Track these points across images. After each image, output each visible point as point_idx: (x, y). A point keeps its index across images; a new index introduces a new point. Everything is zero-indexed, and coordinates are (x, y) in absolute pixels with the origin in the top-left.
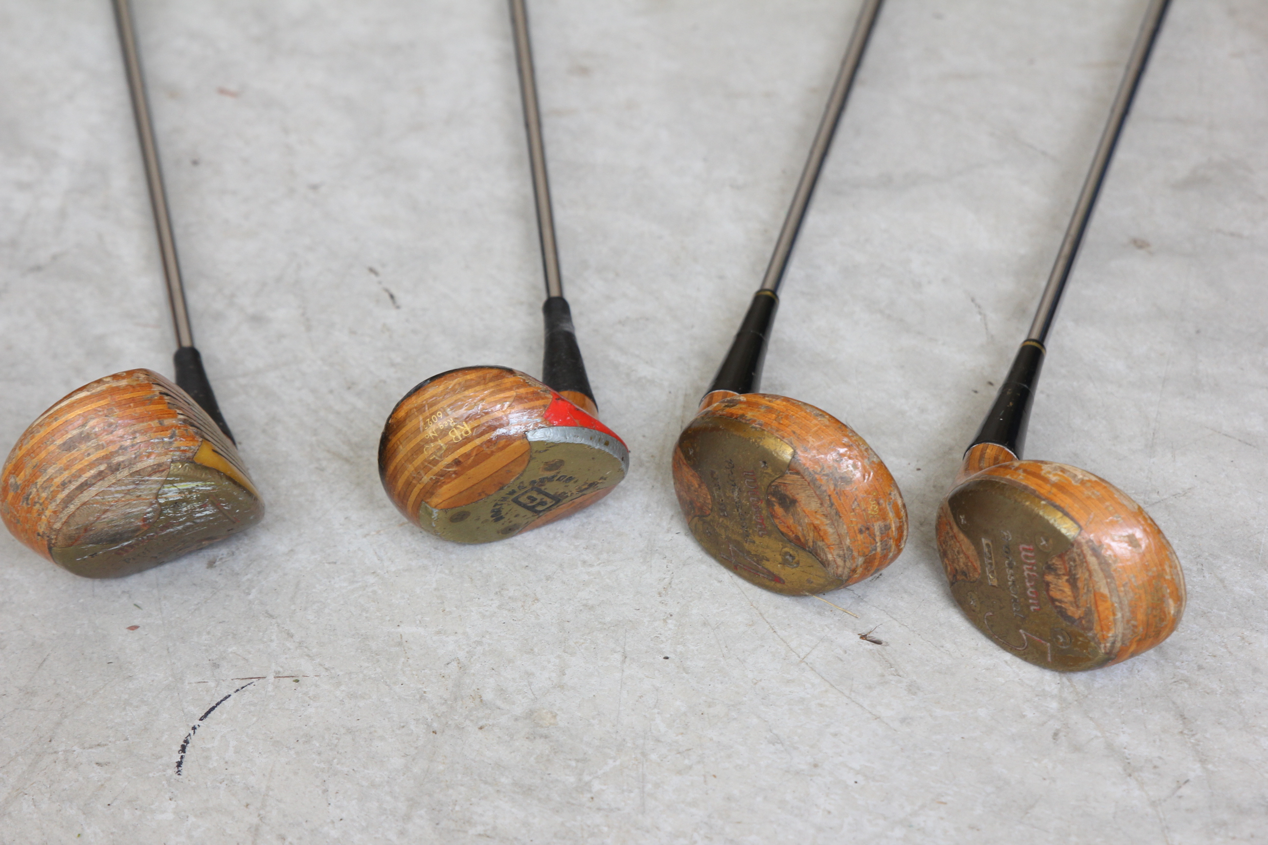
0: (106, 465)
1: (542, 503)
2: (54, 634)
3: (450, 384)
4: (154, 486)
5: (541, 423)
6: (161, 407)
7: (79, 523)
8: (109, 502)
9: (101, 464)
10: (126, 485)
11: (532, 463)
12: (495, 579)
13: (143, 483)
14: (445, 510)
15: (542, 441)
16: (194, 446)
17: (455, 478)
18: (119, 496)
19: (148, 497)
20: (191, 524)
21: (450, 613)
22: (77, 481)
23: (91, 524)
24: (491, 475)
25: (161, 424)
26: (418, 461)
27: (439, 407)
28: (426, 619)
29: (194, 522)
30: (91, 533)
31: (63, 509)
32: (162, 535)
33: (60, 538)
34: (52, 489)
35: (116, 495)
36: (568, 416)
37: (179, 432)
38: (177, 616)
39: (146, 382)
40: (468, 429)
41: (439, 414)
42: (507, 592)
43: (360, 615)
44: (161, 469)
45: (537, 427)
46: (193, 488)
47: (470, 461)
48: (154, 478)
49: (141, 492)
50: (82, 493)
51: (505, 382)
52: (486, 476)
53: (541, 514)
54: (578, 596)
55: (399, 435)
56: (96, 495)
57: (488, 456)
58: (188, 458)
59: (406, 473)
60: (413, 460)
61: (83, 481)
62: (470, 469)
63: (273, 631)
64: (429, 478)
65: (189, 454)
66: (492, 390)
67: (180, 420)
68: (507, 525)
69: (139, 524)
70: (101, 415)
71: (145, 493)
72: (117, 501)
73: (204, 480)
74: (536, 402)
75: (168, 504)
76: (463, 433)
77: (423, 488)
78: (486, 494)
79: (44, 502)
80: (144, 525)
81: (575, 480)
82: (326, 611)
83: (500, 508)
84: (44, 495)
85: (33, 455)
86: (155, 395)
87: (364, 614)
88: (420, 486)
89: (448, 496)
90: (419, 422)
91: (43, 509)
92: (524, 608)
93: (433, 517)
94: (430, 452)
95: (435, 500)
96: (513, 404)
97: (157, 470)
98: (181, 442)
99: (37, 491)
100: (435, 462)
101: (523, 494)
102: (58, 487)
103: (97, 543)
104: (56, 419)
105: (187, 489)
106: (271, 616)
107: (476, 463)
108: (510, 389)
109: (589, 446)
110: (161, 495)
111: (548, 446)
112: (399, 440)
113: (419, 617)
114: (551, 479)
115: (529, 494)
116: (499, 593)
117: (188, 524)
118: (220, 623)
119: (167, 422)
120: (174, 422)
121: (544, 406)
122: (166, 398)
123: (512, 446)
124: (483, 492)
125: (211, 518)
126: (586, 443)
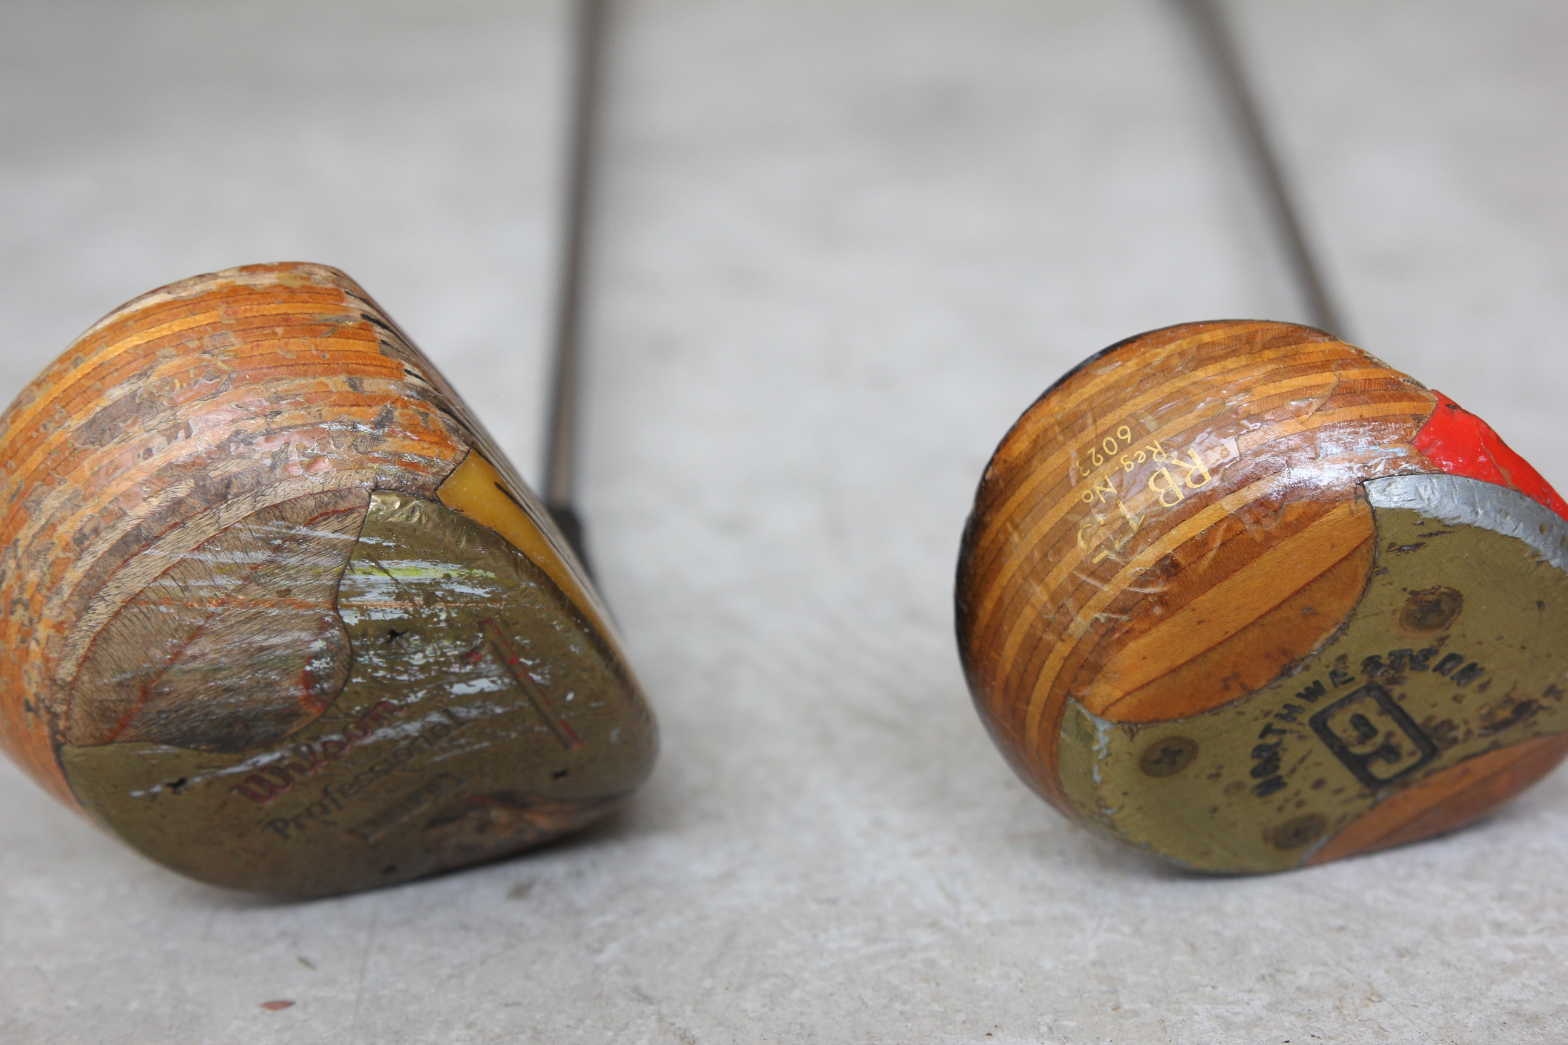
0: (191, 483)
1: (1389, 752)
2: (69, 1008)
3: (1155, 355)
4: (325, 561)
5: (1405, 459)
6: (359, 345)
7: (126, 666)
8: (201, 601)
9: (179, 480)
10: (245, 549)
11: (1378, 588)
12: (1256, 950)
13: (294, 546)
14: (1130, 727)
15: (1410, 511)
16: (443, 459)
17: (1161, 619)
18: (229, 583)
19: (311, 600)
20: (444, 720)
21: (1135, 1013)
22: (113, 527)
23: (159, 674)
24: (1262, 617)
25: (353, 386)
26: (1060, 573)
27: (1124, 415)
28: (1065, 1023)
29: (451, 716)
30: (162, 704)
31: (79, 616)
32: (365, 748)
33: (77, 713)
34: (51, 558)
35: (221, 581)
36: (1481, 454)
37: (402, 415)
38: (400, 986)
39: (330, 286)
40: (1204, 470)
41: (1124, 433)
42: (1291, 977)
43: (886, 1006)
44: (343, 505)
45: (1395, 470)
46: (436, 583)
47: (1205, 563)
48: (324, 532)
49: (289, 577)
50: (125, 563)
51: (1307, 351)
52: (1246, 618)
53: (1381, 795)
54: (1489, 994)
55: (1011, 504)
56: (165, 573)
57: (1255, 549)
58: (423, 487)
59: (1029, 613)
60: (1048, 568)
61: (129, 528)
62: (1204, 592)
63: (642, 1029)
64: (1089, 620)
65: (426, 478)
66: (1270, 367)
67: (411, 387)
68: (1291, 812)
69: (292, 691)
70: (194, 350)
71: (302, 582)
72: (223, 603)
73: (467, 561)
74: (1392, 404)
75: (370, 631)
76: (1188, 479)
77: (1072, 653)
78: (1243, 686)
79: (32, 597)
80: (308, 698)
81: (1483, 679)
82: (796, 994)
83: (1278, 744)
84: (33, 576)
85: (12, 464)
86: (349, 318)
87: (898, 1006)
88: (1063, 649)
89: (1138, 677)
90: (1068, 460)
91: (31, 621)
92: (1341, 1013)
93: (1096, 747)
94: (1095, 542)
95: (1102, 692)
96: (1329, 405)
97: (331, 508)
98: (407, 442)
99: (19, 566)
100: (1106, 571)
101: (1342, 703)
102: (66, 548)
103: (184, 740)
104: (75, 364)
105: (420, 586)
106: (647, 999)
107: (1221, 571)
108: (1324, 366)
109: (1536, 554)
110: (348, 595)
111: (1426, 531)
112: (1010, 519)
113: (1049, 1018)
114: (1419, 661)
115: (1356, 708)
116: (1268, 979)
117: (435, 718)
118: (507, 1005)
119: (372, 385)
120: (392, 388)
121: (1417, 418)
122: (378, 329)
123: (1324, 519)
124: (1236, 676)
125: (499, 710)
126: (1529, 541)
